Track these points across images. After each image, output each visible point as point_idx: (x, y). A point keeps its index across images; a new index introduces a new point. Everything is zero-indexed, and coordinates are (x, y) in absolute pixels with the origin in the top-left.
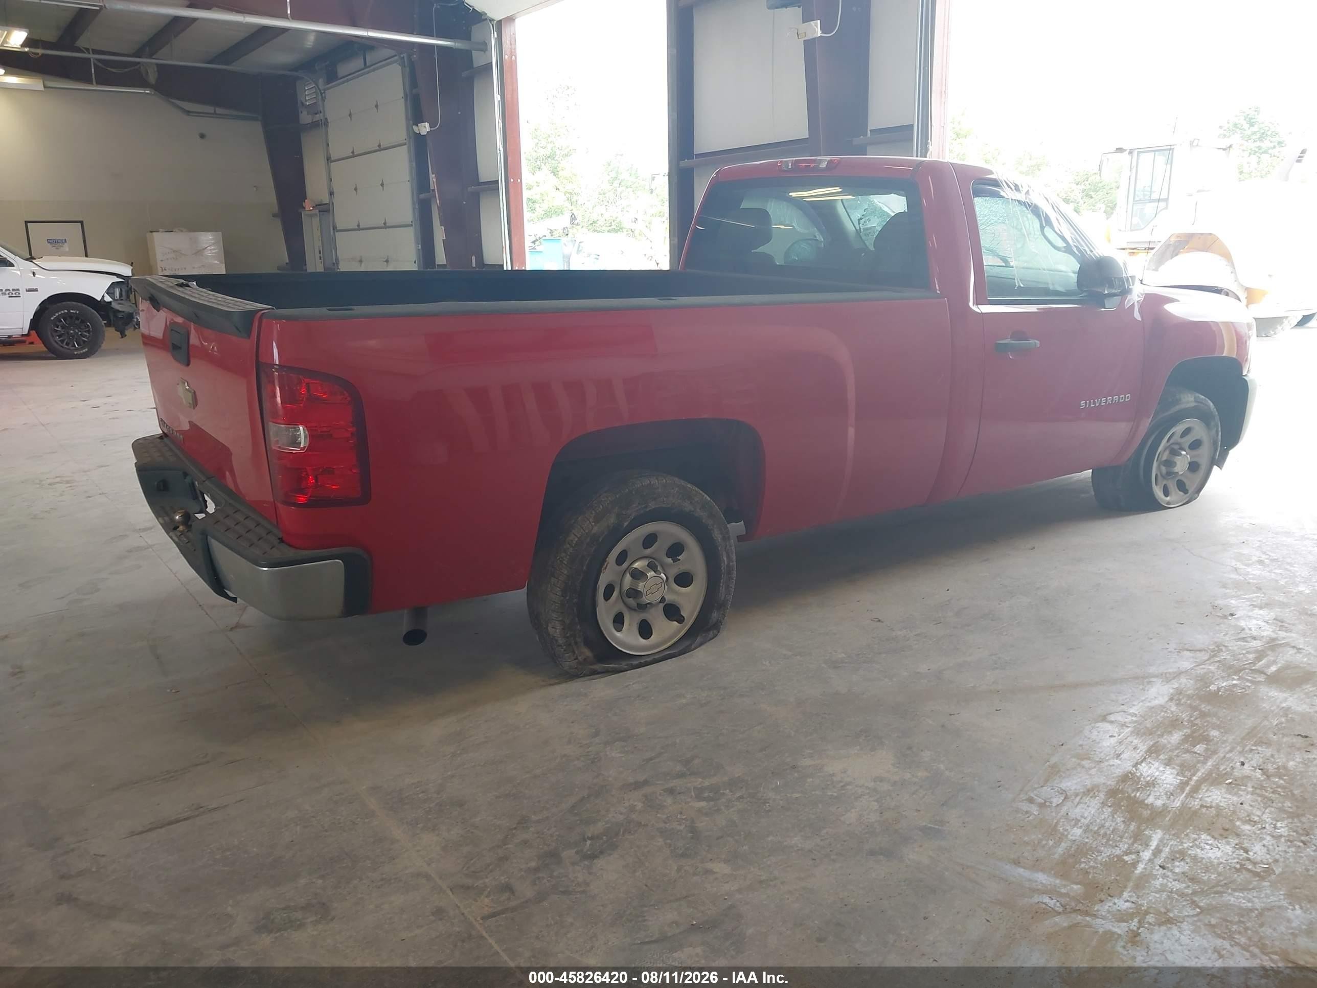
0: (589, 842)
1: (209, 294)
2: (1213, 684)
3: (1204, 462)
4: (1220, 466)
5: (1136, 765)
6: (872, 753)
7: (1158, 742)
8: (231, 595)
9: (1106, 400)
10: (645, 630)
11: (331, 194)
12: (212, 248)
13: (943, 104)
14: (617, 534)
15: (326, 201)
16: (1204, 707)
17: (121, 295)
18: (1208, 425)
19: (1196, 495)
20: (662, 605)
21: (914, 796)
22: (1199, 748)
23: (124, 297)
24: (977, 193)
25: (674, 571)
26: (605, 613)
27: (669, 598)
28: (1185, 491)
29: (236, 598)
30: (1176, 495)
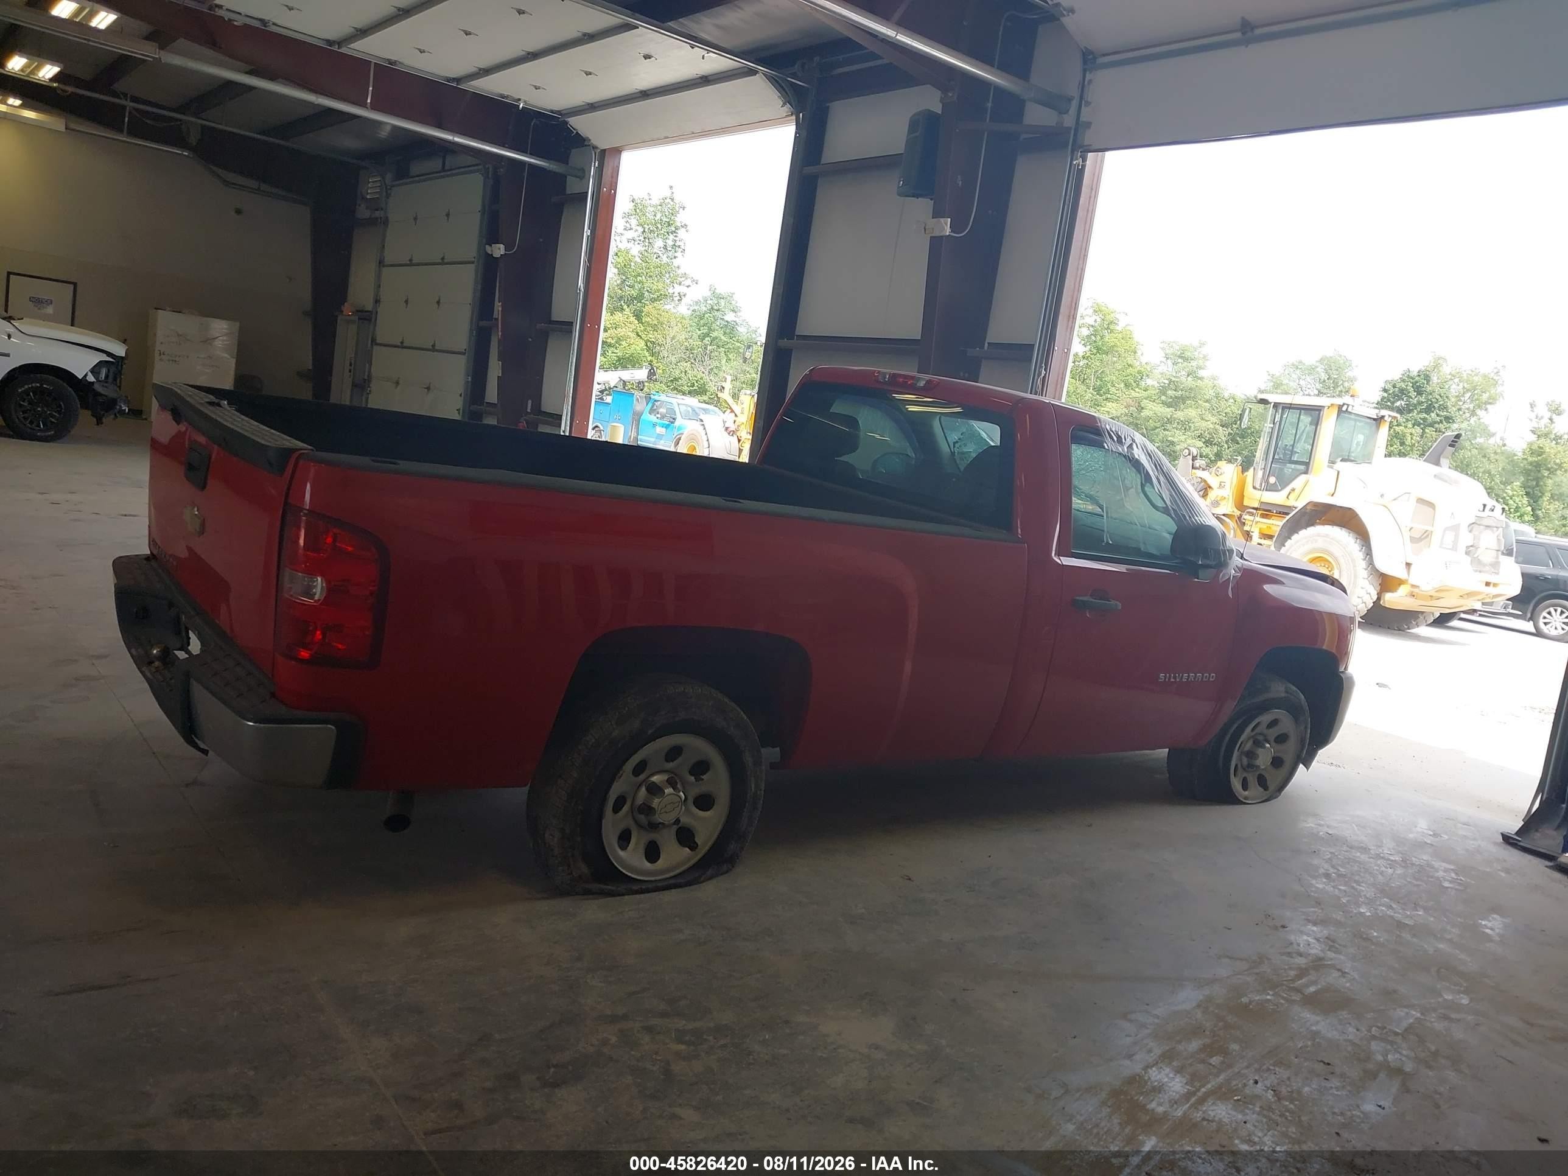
0: (552, 1070)
1: (243, 420)
2: (1246, 996)
3: (1288, 759)
4: (1307, 766)
5: (1146, 1068)
6: (873, 1019)
7: (1174, 1048)
8: (202, 746)
9: (1189, 676)
10: (652, 852)
11: (377, 301)
12: (225, 338)
13: (1069, 330)
14: (639, 740)
15: (369, 307)
16: (1230, 1019)
17: (107, 377)
18: (1296, 720)
19: (1278, 794)
20: (675, 828)
21: (908, 1069)
22: (1215, 1060)
23: (110, 379)
24: (1078, 440)
25: (695, 791)
26: (611, 826)
27: (685, 820)
28: (1266, 788)
29: (208, 751)
30: (1255, 790)
